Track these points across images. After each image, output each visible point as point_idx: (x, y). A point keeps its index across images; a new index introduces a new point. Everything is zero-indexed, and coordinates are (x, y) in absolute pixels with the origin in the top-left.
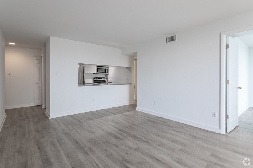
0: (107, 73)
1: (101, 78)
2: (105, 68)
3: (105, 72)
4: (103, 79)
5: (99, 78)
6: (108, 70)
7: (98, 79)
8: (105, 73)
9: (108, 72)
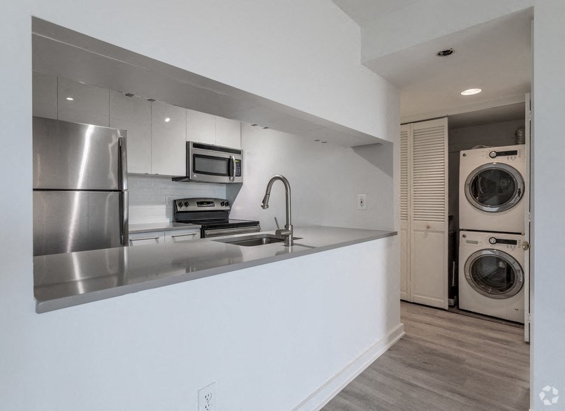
0: (237, 180)
1: (208, 202)
2: (226, 155)
3: (229, 174)
4: (218, 207)
5: (201, 203)
6: (240, 163)
7: (193, 207)
8: (226, 179)
9: (239, 174)
